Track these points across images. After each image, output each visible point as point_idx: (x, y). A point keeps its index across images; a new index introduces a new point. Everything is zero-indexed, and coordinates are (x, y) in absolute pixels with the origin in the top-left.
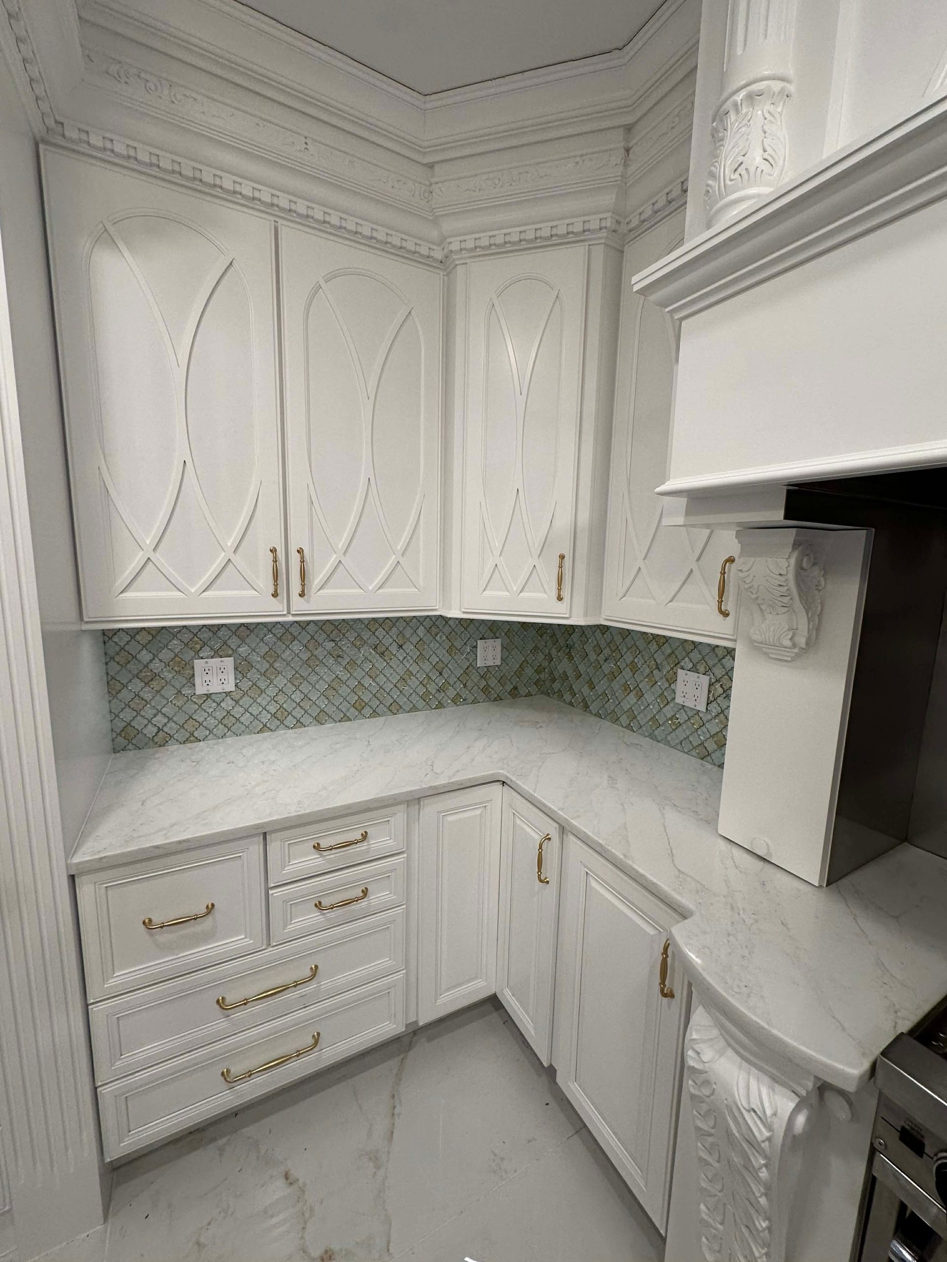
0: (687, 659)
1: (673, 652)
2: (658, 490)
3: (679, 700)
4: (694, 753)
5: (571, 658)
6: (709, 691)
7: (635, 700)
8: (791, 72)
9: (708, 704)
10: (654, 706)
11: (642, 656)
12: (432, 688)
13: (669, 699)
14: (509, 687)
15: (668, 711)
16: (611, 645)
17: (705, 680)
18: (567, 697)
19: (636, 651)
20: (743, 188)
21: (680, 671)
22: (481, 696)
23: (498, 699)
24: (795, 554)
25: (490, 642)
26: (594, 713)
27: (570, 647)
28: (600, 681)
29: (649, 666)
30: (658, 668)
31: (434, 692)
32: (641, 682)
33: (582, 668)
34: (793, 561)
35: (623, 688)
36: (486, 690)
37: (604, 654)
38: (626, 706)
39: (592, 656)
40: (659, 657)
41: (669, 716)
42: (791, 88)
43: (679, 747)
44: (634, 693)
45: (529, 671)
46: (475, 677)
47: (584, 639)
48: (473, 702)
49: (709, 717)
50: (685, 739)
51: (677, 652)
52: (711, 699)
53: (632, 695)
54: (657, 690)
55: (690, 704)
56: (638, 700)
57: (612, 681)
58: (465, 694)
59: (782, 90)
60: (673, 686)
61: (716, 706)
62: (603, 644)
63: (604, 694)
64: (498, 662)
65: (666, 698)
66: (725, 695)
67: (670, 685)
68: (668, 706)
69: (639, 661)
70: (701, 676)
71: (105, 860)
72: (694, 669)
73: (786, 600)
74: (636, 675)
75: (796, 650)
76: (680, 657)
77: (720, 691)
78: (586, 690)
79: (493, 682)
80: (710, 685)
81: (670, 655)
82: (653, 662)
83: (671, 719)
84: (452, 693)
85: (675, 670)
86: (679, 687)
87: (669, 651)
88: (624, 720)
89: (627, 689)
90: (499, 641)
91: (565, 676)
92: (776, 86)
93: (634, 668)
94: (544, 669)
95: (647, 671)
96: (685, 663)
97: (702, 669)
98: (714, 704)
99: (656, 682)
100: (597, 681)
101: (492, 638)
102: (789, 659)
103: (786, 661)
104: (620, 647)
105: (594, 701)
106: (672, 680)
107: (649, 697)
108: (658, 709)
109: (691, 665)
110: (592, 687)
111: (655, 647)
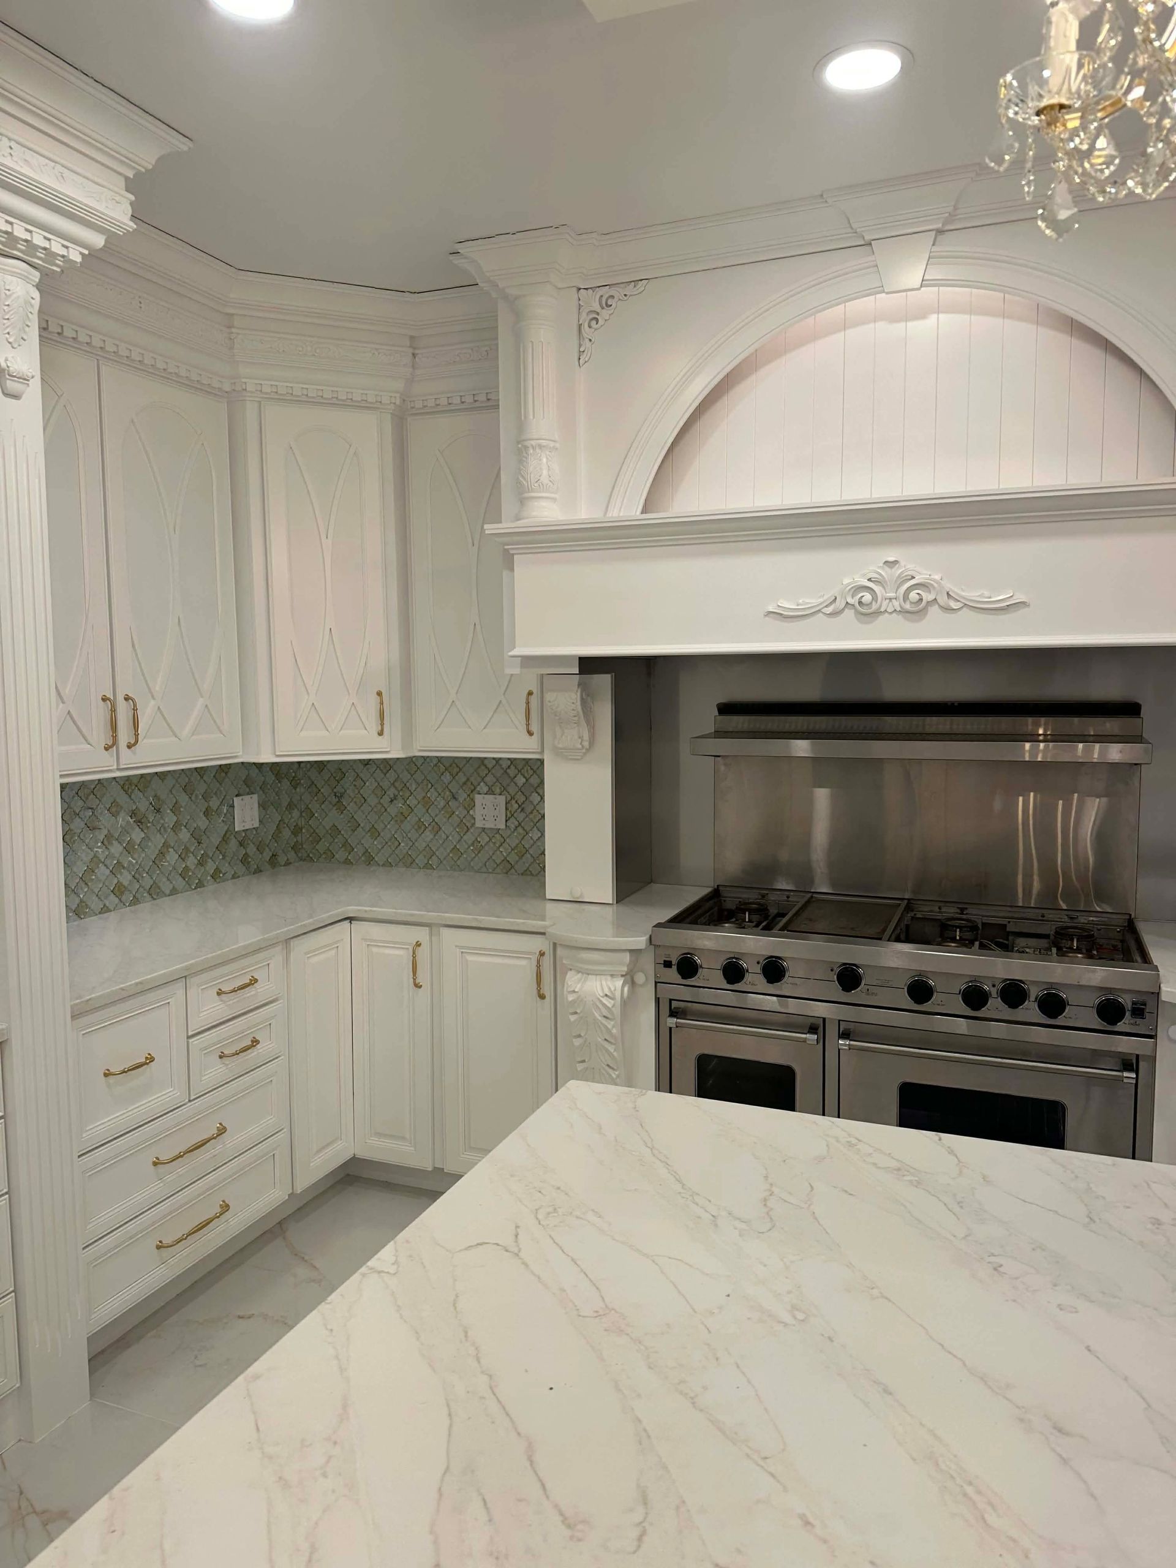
0: (482, 784)
1: (468, 779)
2: (511, 653)
3: (479, 824)
4: (498, 870)
5: (342, 809)
6: (507, 809)
7: (432, 837)
8: (556, 437)
9: (506, 821)
10: (453, 836)
11: (435, 789)
12: (191, 861)
13: (469, 825)
14: (267, 855)
15: (469, 838)
16: (397, 784)
17: (501, 800)
18: (341, 855)
19: (427, 785)
20: (540, 492)
21: (477, 796)
22: (240, 869)
23: (258, 871)
24: (579, 691)
25: (247, 798)
26: (381, 863)
27: (340, 797)
28: (386, 826)
29: (444, 798)
30: (455, 798)
31: (193, 867)
32: (436, 816)
33: (359, 817)
34: (579, 694)
35: (416, 827)
36: (245, 860)
37: (389, 795)
38: (421, 844)
39: (372, 800)
40: (454, 787)
41: (470, 842)
42: (558, 445)
43: (484, 869)
44: (430, 828)
45: (286, 833)
46: (233, 843)
47: (359, 783)
48: (233, 877)
49: (509, 832)
50: (489, 859)
51: (472, 779)
52: (509, 815)
53: (427, 833)
54: (455, 820)
55: (489, 825)
56: (435, 836)
57: (402, 822)
58: (225, 868)
59: (554, 447)
60: (471, 812)
61: (515, 821)
62: (385, 784)
63: (393, 839)
64: (257, 825)
65: (465, 826)
66: (520, 810)
67: (468, 812)
68: (469, 833)
69: (432, 794)
70: (497, 796)
71: (90, 1002)
72: (490, 792)
73: (576, 718)
74: (430, 811)
75: (584, 751)
76: (475, 784)
77: (516, 806)
78: (367, 842)
79: (252, 849)
80: (506, 804)
81: (465, 783)
82: (448, 793)
83: (473, 844)
84: (211, 867)
85: (471, 796)
86: (478, 812)
87: (464, 779)
88: (420, 860)
89: (420, 826)
90: (255, 797)
91: (335, 830)
92: (552, 444)
93: (427, 803)
94: (301, 829)
95: (442, 803)
96: (481, 788)
97: (498, 791)
98: (512, 820)
99: (454, 812)
100: (382, 826)
101: (248, 794)
102: (579, 758)
103: (578, 760)
104: (408, 784)
105: (380, 850)
106: (472, 805)
107: (447, 829)
108: (458, 838)
109: (485, 789)
110: (375, 833)
111: (449, 778)
